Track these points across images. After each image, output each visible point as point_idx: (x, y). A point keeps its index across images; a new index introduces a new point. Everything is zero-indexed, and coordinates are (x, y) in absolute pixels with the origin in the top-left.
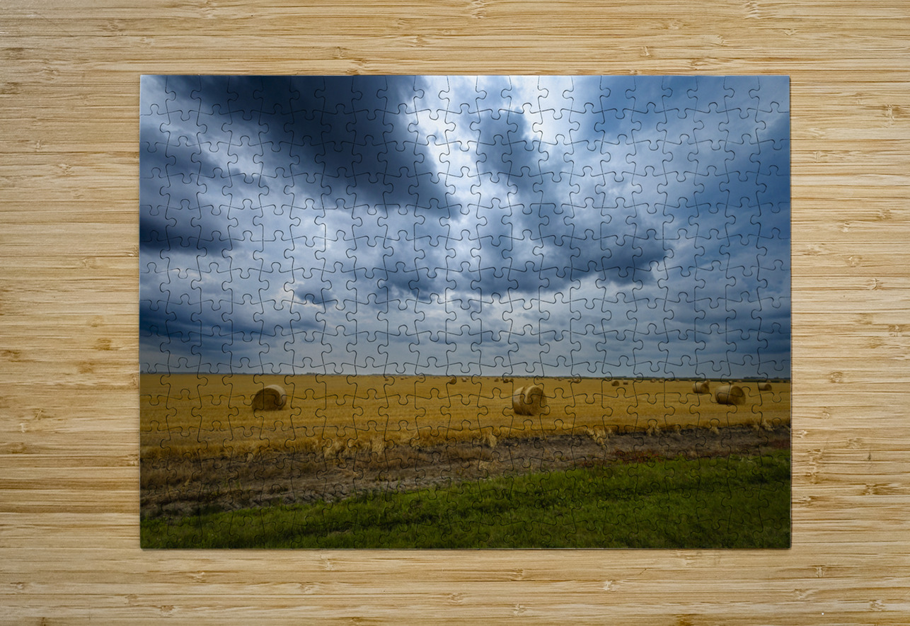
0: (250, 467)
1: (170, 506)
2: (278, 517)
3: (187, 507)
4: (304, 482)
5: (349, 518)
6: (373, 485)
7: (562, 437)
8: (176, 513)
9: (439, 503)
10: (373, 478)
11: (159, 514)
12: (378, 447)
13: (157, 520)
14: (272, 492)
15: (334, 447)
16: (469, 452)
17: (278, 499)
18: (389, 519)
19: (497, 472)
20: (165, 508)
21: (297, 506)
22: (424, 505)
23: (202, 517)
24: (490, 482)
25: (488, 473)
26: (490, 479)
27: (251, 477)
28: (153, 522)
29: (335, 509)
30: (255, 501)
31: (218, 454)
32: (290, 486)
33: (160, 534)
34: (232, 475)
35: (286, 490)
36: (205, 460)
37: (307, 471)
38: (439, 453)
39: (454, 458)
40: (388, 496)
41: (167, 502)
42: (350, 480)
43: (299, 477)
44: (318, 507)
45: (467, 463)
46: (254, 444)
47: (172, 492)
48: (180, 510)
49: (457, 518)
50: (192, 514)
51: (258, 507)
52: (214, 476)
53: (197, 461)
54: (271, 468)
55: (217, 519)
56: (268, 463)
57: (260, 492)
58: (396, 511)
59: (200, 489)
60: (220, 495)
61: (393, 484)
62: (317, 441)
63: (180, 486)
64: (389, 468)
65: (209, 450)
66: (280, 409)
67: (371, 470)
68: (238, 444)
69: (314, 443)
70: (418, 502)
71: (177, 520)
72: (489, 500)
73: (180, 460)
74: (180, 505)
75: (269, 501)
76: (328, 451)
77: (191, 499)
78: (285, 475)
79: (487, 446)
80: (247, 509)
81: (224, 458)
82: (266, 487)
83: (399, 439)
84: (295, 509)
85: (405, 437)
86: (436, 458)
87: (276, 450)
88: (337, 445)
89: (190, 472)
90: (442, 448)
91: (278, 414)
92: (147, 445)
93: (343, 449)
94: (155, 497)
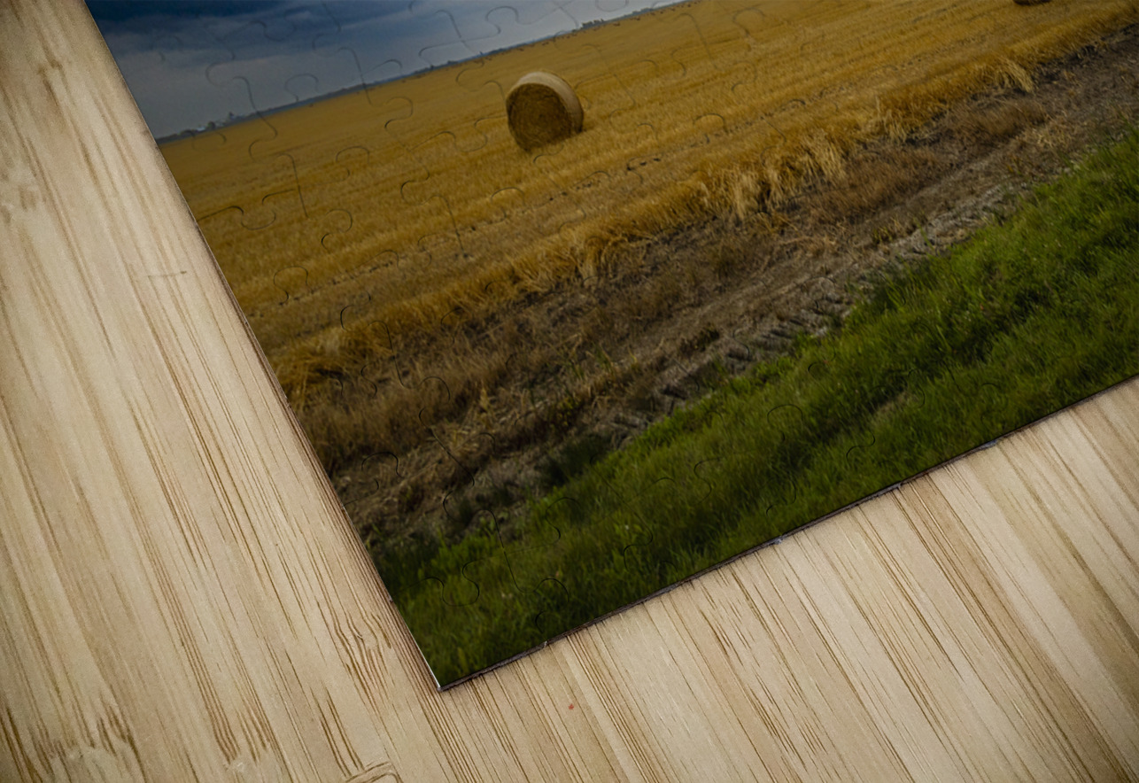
0: (603, 302)
1: (482, 483)
2: (739, 416)
3: (520, 469)
4: (741, 299)
5: (886, 361)
6: (878, 257)
7: (1125, 31)
8: (505, 496)
9: (1026, 257)
10: (868, 240)
11: (466, 517)
12: (830, 159)
13: (471, 536)
14: (687, 351)
15: (745, 190)
16: (996, 118)
17: (712, 365)
18: (963, 334)
19: (1076, 146)
20: (470, 492)
21: (763, 370)
22: (1004, 272)
23: (575, 486)
24: (1080, 173)
25: (1064, 155)
26: (1077, 167)
27: (621, 327)
28: (461, 549)
29: (846, 346)
30: (667, 392)
31: (512, 292)
32: (718, 323)
33: (501, 576)
34: (577, 337)
35: (715, 335)
36: (492, 319)
37: (730, 269)
38: (950, 134)
39: (986, 141)
40: (925, 275)
41: (465, 474)
42: (829, 261)
43: (721, 290)
44: (807, 354)
45: (1013, 144)
46: (576, 237)
47: (461, 439)
48: (510, 483)
49: (1079, 278)
50: (547, 487)
51: (683, 406)
52: (536, 356)
53: (473, 328)
54: (649, 288)
55: (611, 476)
56: (634, 278)
57: (661, 364)
58: (964, 306)
59: (525, 407)
60: (583, 404)
61: (915, 240)
62: (703, 187)
63: (472, 414)
64: (884, 202)
65: (486, 288)
66: (580, 130)
67: (852, 221)
68: (542, 248)
69: (700, 193)
70: (989, 268)
71: (520, 516)
72: (1106, 215)
73: (432, 339)
74: (503, 470)
75: (694, 378)
76: (741, 204)
77: (521, 441)
78: (689, 295)
79: (1019, 91)
80: (663, 421)
81: (531, 298)
82: (664, 342)
83: (857, 127)
84: (765, 379)
85: (867, 121)
86: (953, 152)
87: (632, 238)
88: (748, 180)
89: (479, 365)
90: (946, 122)
91: (581, 142)
92: (329, 324)
93: (765, 186)
94: (430, 473)
